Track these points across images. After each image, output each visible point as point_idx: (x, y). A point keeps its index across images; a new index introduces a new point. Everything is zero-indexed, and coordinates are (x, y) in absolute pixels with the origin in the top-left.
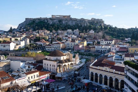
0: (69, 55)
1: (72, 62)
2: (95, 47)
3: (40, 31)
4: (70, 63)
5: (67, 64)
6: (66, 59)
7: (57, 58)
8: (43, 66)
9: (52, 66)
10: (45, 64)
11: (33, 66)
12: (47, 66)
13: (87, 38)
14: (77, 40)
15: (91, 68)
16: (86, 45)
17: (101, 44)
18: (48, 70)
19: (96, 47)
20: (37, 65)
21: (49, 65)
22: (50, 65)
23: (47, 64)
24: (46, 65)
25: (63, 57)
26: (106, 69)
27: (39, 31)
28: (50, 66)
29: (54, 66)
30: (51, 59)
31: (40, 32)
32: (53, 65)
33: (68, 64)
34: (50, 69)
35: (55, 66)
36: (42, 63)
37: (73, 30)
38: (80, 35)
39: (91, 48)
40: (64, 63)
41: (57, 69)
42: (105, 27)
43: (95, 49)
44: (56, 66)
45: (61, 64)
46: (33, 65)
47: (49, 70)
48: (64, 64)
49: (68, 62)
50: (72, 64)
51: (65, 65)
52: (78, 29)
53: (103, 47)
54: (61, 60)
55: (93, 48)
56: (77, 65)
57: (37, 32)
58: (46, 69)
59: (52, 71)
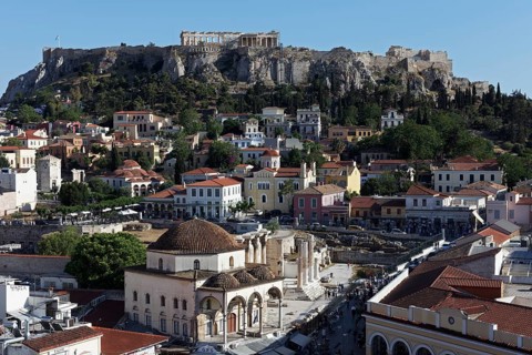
0: (263, 243)
1: (279, 285)
2: (402, 203)
3: (120, 118)
4: (263, 289)
5: (246, 293)
6: (243, 265)
7: (197, 262)
8: (123, 303)
9: (169, 302)
10: (135, 294)
11: (75, 306)
12: (146, 306)
13: (363, 155)
14: (309, 167)
15: (372, 314)
16: (358, 190)
17: (437, 183)
18: (148, 328)
19: (409, 201)
20: (95, 301)
21: (155, 299)
22: (163, 299)
23: (148, 296)
24: (142, 297)
25: (231, 259)
26: (451, 320)
27: (115, 116)
28: (163, 304)
29: (180, 304)
30: (165, 269)
31: (116, 122)
32: (176, 301)
33: (256, 295)
34: (163, 321)
35: (185, 302)
36: (121, 286)
37: (291, 111)
38: (331, 136)
39: (384, 210)
40: (233, 287)
41: (194, 323)
42: (458, 93)
43: (405, 215)
44: (191, 304)
45: (218, 296)
46: (72, 301)
47: (156, 325)
48: (230, 295)
49: (256, 284)
50: (274, 293)
51: (238, 301)
52: (316, 108)
53: (447, 202)
54: (220, 270)
55: (394, 210)
56: (307, 299)
57: (103, 125)
58: (142, 319)
59: (170, 329)
